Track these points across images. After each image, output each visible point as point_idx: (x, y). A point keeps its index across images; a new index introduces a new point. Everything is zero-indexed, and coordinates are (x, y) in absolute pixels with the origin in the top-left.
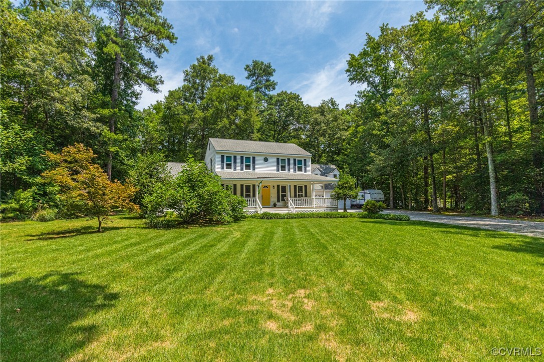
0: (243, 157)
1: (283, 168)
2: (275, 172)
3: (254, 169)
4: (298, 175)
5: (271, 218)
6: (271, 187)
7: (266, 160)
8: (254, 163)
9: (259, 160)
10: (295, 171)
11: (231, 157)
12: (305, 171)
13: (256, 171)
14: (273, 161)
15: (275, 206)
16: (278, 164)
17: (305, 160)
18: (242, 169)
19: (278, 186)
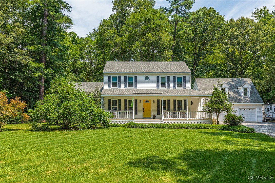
0: (126, 76)
1: (163, 85)
2: (156, 88)
3: (136, 87)
4: (177, 90)
5: (134, 127)
6: (152, 101)
7: (147, 78)
8: (136, 81)
9: (141, 79)
10: (174, 87)
11: (116, 77)
12: (185, 87)
13: (138, 88)
14: (153, 79)
15: (154, 117)
16: (158, 81)
17: (185, 77)
18: (126, 87)
19: (158, 101)
